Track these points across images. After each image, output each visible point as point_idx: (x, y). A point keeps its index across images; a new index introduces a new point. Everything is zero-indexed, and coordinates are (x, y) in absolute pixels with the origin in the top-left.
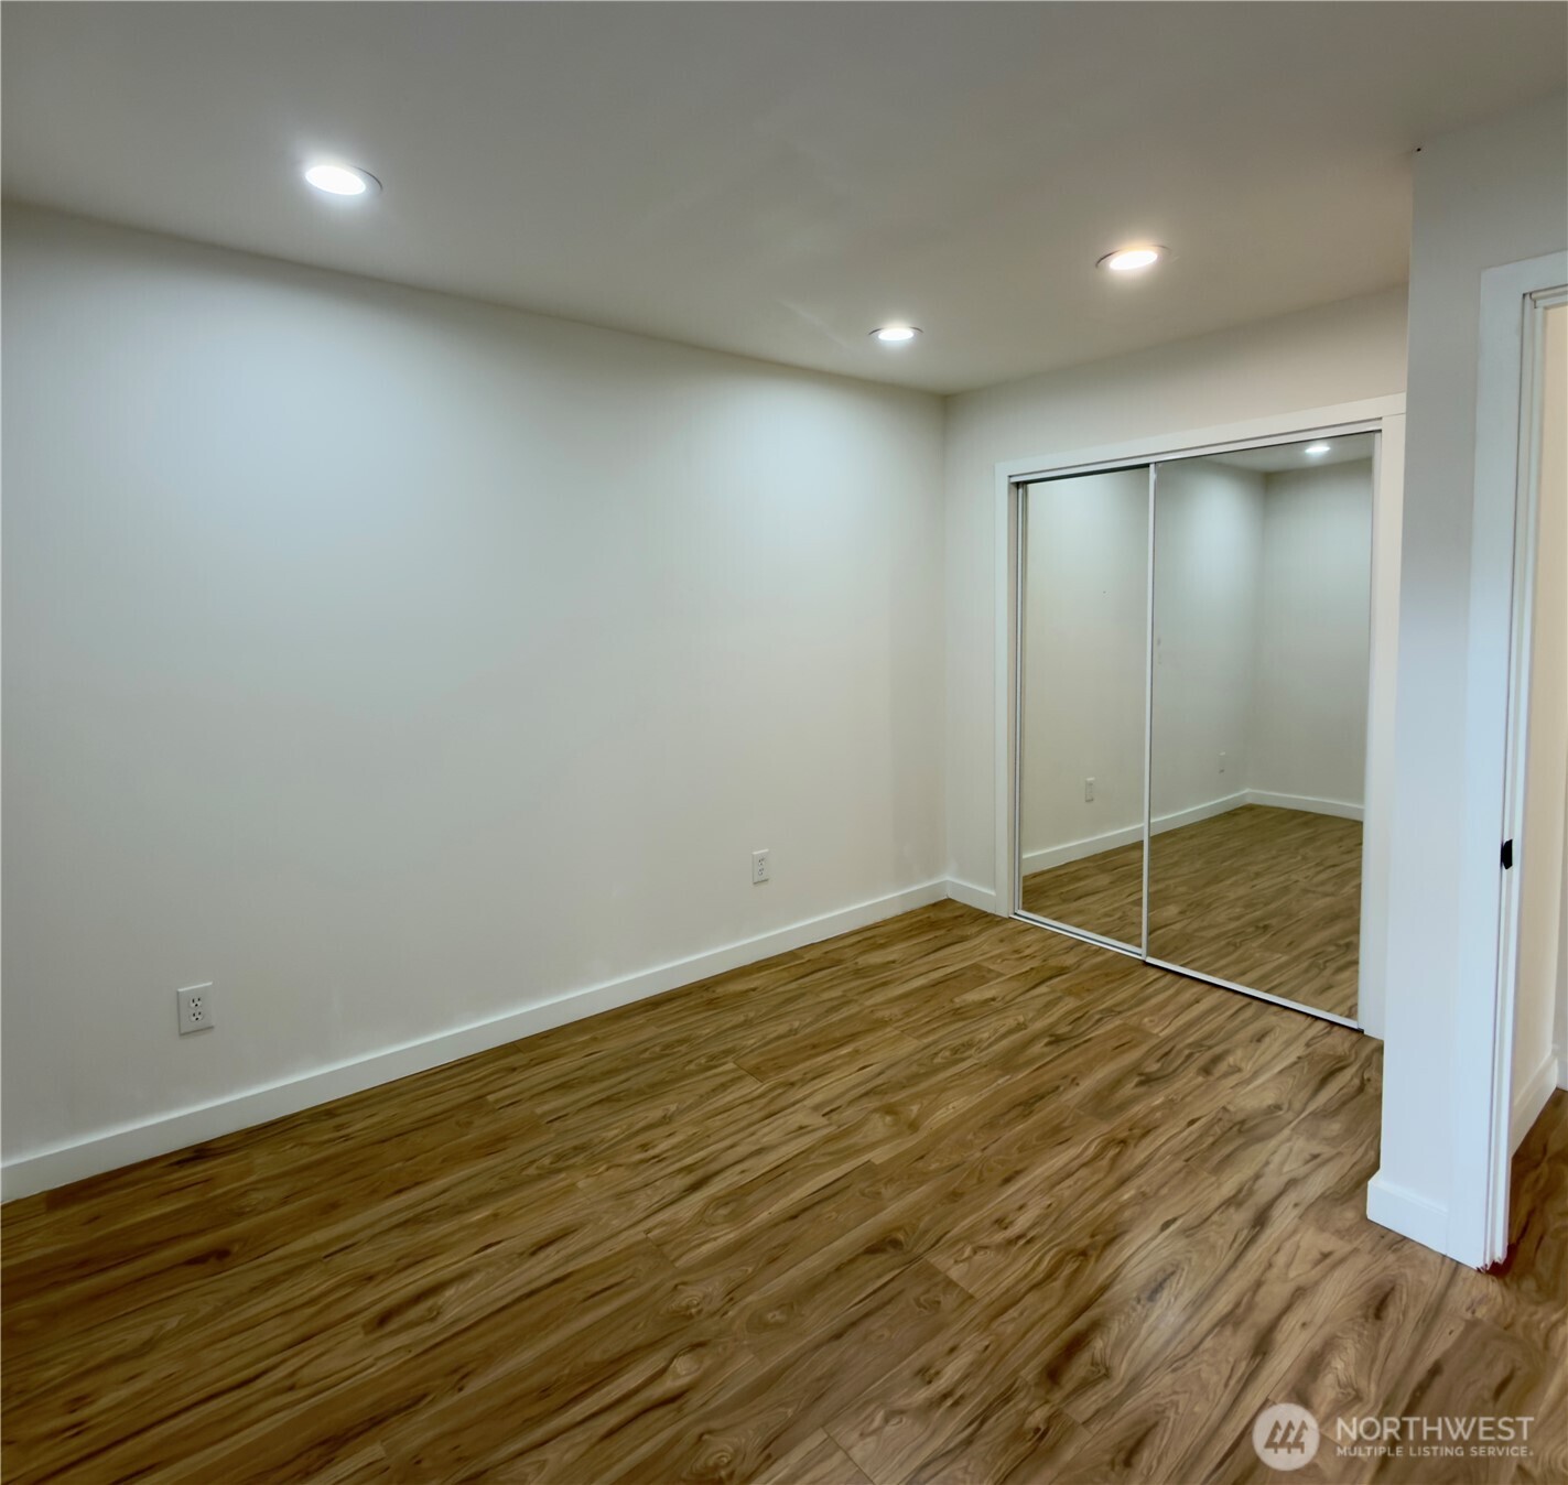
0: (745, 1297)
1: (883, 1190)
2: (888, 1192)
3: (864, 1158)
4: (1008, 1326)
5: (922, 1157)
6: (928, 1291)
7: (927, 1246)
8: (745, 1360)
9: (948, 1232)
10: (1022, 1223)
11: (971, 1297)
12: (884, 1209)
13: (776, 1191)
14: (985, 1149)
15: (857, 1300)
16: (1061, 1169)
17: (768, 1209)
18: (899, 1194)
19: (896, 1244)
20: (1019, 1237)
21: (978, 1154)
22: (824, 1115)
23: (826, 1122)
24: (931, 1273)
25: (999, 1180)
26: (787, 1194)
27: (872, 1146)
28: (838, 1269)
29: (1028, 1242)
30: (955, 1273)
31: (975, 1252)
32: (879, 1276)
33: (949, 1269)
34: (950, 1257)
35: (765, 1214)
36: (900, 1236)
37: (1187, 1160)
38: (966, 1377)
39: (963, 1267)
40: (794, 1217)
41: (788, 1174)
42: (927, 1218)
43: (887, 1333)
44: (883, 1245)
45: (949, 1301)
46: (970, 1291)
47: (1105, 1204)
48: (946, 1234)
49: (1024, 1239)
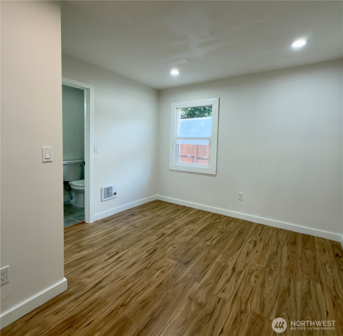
0: (207, 252)
1: (192, 275)
2: (190, 275)
3: (200, 284)
4: (162, 255)
5: (185, 287)
6: (176, 257)
7: (178, 265)
8: (201, 245)
9: (174, 268)
10: (158, 273)
11: (168, 258)
12: (190, 270)
13: (216, 271)
14: (167, 294)
15: (188, 254)
16: (145, 290)
17: (214, 267)
18: (187, 275)
19: (184, 264)
20: (159, 270)
21: (169, 291)
22: (220, 298)
23: (218, 295)
24: (176, 260)
25: (163, 283)
26: (213, 270)
27: (200, 288)
28: (194, 258)
29: (157, 269)
30: (172, 261)
31: (168, 265)
32: (186, 258)
33: (173, 261)
34: (173, 263)
35: (214, 265)
36: (184, 265)
37: (105, 301)
38: (168, 248)
39: (170, 262)
40: (208, 266)
41: (216, 276)
42: (180, 270)
43: (182, 251)
44: (187, 263)
45: (172, 256)
46: (169, 258)
47: (137, 281)
48: (175, 268)
49: (158, 269)
